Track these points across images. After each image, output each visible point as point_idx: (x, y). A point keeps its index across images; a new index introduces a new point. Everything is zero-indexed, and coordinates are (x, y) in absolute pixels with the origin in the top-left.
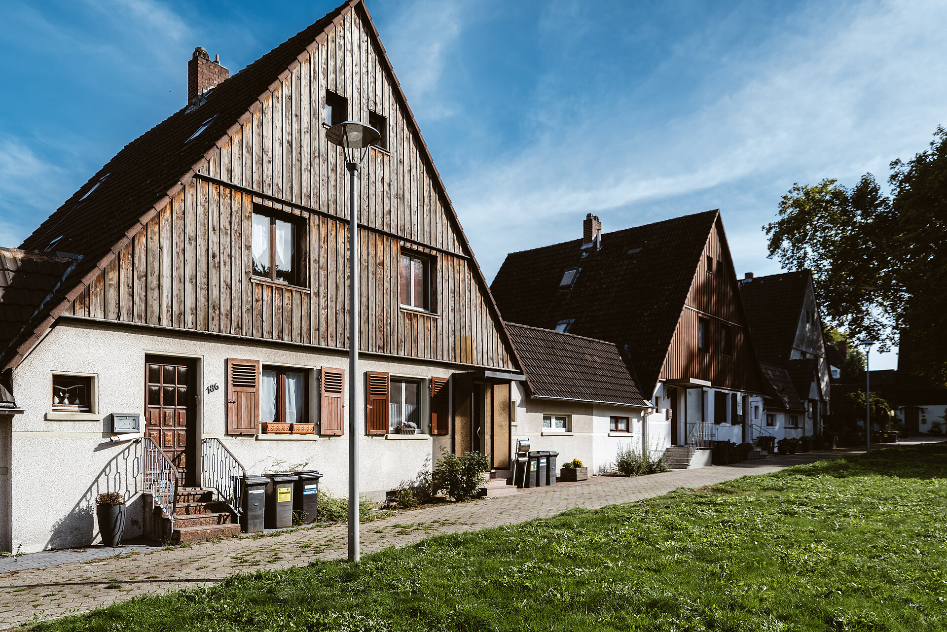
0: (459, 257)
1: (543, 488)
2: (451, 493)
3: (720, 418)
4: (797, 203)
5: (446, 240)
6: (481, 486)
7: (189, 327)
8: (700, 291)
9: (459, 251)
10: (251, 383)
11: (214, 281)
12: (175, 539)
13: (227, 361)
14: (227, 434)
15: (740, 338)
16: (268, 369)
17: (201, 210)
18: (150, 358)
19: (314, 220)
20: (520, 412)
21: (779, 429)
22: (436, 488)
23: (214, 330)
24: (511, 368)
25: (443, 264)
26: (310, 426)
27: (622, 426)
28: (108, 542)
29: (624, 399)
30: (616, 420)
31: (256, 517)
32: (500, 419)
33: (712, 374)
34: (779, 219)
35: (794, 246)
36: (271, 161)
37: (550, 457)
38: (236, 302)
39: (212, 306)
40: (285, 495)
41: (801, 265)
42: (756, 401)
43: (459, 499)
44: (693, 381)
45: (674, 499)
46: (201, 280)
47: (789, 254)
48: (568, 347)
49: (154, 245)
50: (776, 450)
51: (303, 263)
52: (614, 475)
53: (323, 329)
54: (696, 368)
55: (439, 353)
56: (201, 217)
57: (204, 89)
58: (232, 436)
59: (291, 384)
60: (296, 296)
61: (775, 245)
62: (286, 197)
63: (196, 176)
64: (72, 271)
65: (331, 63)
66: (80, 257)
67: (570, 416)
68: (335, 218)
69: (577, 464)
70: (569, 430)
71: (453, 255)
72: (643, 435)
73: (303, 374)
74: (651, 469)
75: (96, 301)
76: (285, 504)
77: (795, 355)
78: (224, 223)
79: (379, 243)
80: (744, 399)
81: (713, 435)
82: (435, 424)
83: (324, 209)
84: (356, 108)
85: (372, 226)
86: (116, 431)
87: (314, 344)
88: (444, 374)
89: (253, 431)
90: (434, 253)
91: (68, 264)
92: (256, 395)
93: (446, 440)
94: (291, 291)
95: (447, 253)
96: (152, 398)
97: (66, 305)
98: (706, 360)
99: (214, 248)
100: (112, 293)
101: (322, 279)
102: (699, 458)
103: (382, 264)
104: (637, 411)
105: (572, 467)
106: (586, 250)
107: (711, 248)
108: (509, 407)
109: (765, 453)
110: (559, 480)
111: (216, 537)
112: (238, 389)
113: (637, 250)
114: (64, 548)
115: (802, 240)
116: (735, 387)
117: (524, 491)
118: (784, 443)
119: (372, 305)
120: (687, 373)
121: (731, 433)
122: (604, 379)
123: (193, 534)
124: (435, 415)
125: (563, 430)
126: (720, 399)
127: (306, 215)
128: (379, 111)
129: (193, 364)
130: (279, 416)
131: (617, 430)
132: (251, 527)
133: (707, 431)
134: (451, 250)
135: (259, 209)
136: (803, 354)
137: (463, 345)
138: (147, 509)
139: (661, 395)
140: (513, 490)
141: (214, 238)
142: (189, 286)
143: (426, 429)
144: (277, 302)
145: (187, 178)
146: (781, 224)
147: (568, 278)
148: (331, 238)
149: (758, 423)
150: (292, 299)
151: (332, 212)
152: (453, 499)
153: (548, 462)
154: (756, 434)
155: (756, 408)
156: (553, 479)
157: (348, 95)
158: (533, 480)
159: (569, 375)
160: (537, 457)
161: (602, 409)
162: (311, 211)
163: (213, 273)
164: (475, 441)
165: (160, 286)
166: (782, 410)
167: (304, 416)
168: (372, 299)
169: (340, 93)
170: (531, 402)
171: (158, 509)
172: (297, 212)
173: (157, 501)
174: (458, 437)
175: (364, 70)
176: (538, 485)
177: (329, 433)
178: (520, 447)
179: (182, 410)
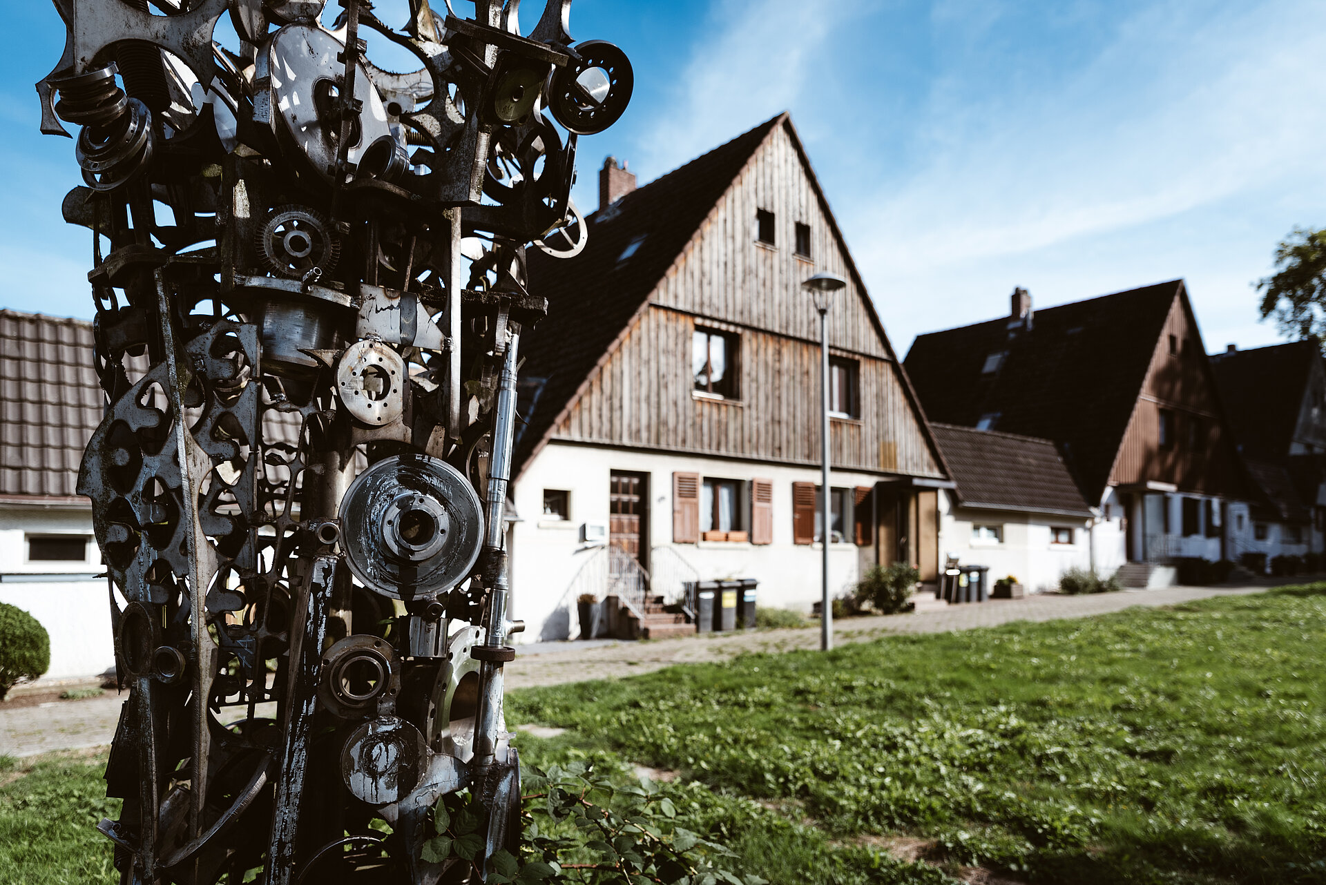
0: (882, 360)
1: (974, 605)
2: (877, 606)
3: (1189, 529)
4: (1298, 251)
5: (869, 344)
6: (909, 600)
7: (643, 444)
8: (1161, 377)
9: (883, 355)
10: (693, 493)
11: (663, 400)
12: (645, 635)
13: (673, 474)
14: (674, 541)
15: (1215, 432)
16: (708, 481)
17: (653, 335)
18: (614, 472)
19: (747, 335)
20: (947, 521)
21: (1273, 544)
22: (861, 599)
23: (663, 446)
24: (937, 474)
25: (866, 369)
26: (743, 535)
27: (1063, 537)
28: (585, 635)
29: (1065, 507)
30: (1056, 531)
31: (706, 620)
32: (926, 529)
33: (1178, 476)
34: (1274, 272)
35: (1296, 306)
36: (710, 283)
37: (982, 571)
38: (681, 418)
39: (661, 423)
40: (729, 600)
41: (1305, 330)
42: (1239, 509)
43: (888, 612)
44: (1152, 485)
45: (1129, 614)
46: (654, 399)
47: (1289, 317)
48: (998, 448)
49: (617, 371)
50: (1268, 570)
51: (735, 377)
52: (1055, 594)
53: (754, 440)
54: (1156, 469)
55: (863, 460)
56: (653, 341)
57: (615, 198)
58: (680, 543)
59: (724, 494)
60: (731, 409)
61: (1268, 306)
62: (722, 315)
63: (651, 305)
64: (541, 395)
65: (761, 181)
66: (544, 381)
67: (1001, 527)
68: (765, 332)
69: (1011, 580)
70: (1001, 541)
71: (876, 359)
72: (1091, 548)
73: (736, 486)
74: (1099, 588)
75: (575, 423)
76: (729, 609)
77: (1297, 449)
78: (671, 345)
79: (805, 353)
80: (1223, 507)
81: (1179, 550)
82: (859, 534)
83: (755, 324)
84: (783, 221)
85: (798, 335)
86: (587, 538)
87: (747, 455)
88: (868, 482)
89: (693, 539)
90: (857, 357)
91: (536, 388)
92: (696, 505)
93: (870, 551)
94: (726, 405)
95: (869, 357)
96: (614, 508)
97: (554, 428)
98: (1170, 460)
99: (663, 370)
100: (586, 415)
101: (754, 391)
102: (1161, 577)
103: (808, 373)
104: (1081, 521)
105: (1006, 583)
106: (1014, 330)
107: (1174, 323)
108: (936, 516)
109: (1252, 573)
110: (993, 597)
111: (677, 635)
112: (683, 499)
113: (1078, 330)
114: (554, 639)
115: (1306, 299)
116: (1210, 492)
117: (954, 607)
118: (1279, 562)
119: (798, 414)
120: (1144, 476)
121: (1206, 548)
122: (1041, 484)
123: (660, 631)
124: (859, 526)
125: (995, 541)
126: (1190, 507)
127: (739, 330)
128: (804, 222)
129: (644, 477)
130: (715, 526)
131: (1057, 542)
132: (702, 629)
133: (1172, 545)
134: (874, 353)
135: (699, 328)
136: (1309, 447)
137: (887, 451)
138: (612, 609)
139: (1113, 501)
140: (943, 604)
141: (663, 359)
142: (644, 406)
143: (850, 538)
144: (715, 416)
145: (644, 307)
146: (1277, 279)
147: (992, 363)
148: (762, 352)
149: (1243, 537)
150: (727, 414)
151: (762, 326)
152: (880, 612)
153: (980, 577)
154: (1240, 550)
155: (1240, 518)
156: (984, 596)
157: (776, 211)
158: (963, 595)
159: (1000, 480)
160: (967, 571)
161: (1040, 518)
162: (745, 327)
163: (663, 391)
164: (899, 552)
165: (621, 407)
166: (1277, 519)
167: (736, 526)
168: (799, 409)
169: (769, 209)
170: (959, 511)
171: (626, 609)
172: (732, 329)
173: (624, 601)
174: (883, 548)
175: (790, 183)
176: (968, 600)
177: (761, 541)
178: (950, 560)
179: (635, 518)
